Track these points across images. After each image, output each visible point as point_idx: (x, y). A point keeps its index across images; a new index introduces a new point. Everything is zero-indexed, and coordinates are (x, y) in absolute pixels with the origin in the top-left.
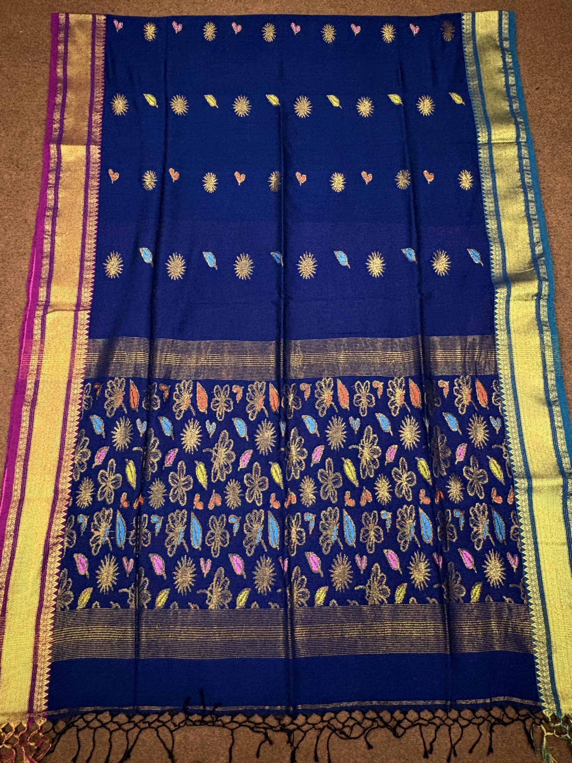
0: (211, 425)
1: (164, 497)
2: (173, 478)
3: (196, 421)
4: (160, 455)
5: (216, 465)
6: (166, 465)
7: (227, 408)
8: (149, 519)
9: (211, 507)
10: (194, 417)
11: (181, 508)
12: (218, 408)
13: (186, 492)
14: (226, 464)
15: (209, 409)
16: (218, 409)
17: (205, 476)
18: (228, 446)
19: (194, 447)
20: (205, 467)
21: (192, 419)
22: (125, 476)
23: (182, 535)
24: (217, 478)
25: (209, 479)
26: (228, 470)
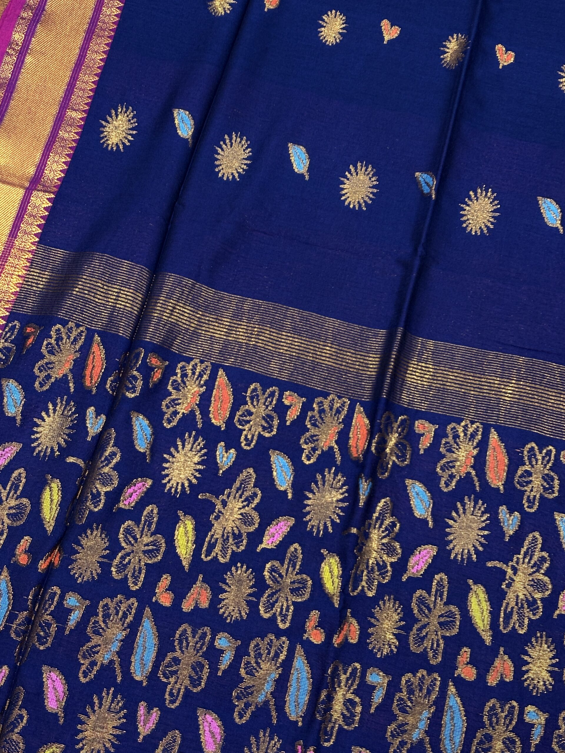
0: (226, 452)
1: (101, 564)
2: (128, 531)
3: (200, 439)
4: (116, 483)
5: (217, 530)
6: (121, 505)
7: (264, 428)
8: (62, 597)
9: (187, 606)
10: (197, 430)
11: (129, 594)
12: (248, 425)
13: (146, 564)
14: (236, 532)
15: (230, 422)
16: (247, 427)
17: (190, 545)
18: (249, 500)
19: (183, 485)
20: (196, 529)
21: (194, 433)
22: (37, 505)
23: (116, 647)
24: (213, 554)
25: (197, 553)
26: (237, 545)
